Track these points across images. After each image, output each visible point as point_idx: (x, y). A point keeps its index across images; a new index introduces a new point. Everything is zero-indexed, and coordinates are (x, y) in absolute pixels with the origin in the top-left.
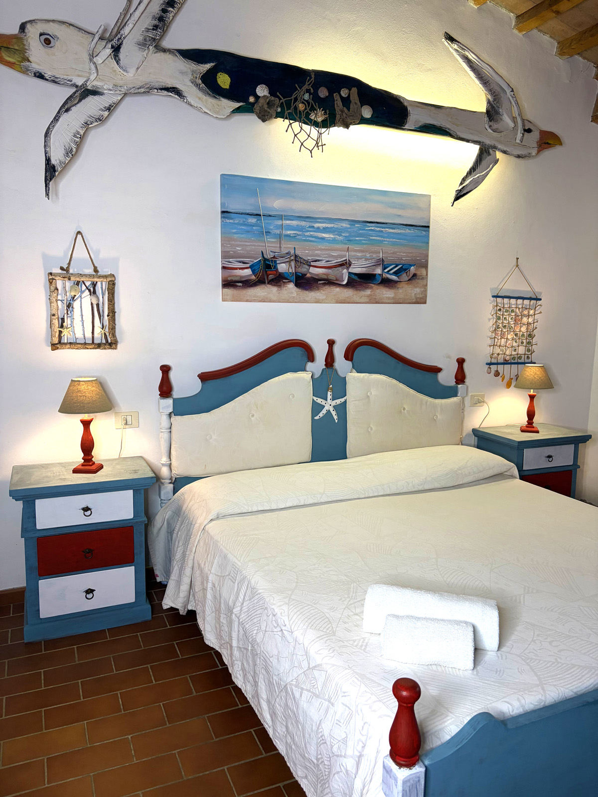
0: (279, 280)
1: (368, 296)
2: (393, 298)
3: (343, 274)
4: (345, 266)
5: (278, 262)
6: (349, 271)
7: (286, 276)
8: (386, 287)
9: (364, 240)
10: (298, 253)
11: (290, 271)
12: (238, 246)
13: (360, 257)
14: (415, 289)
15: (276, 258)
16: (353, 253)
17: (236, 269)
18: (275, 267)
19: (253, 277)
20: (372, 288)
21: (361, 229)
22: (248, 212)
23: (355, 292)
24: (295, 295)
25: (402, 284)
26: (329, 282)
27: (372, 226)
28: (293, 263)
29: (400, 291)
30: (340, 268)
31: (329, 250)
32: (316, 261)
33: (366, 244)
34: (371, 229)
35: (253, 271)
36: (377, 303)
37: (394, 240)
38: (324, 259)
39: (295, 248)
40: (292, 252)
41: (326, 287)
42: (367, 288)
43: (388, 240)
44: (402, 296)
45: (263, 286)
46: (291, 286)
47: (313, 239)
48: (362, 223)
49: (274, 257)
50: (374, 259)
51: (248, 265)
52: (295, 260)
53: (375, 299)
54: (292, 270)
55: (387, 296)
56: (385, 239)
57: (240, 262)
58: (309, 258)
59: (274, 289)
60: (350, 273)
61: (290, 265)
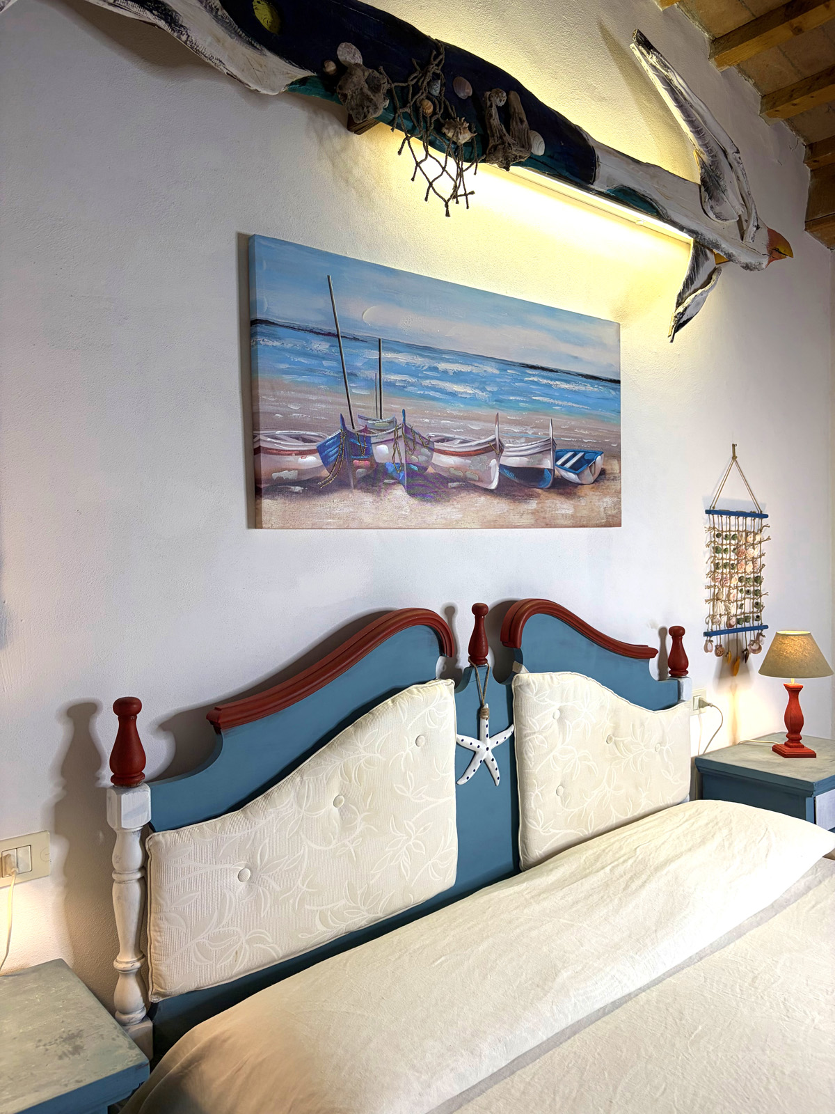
0: (376, 479)
1: (534, 513)
2: (573, 516)
3: (490, 468)
4: (493, 453)
5: (373, 440)
6: (502, 462)
7: (389, 470)
8: (561, 494)
9: (523, 401)
11: (397, 460)
13: (517, 435)
14: (605, 500)
15: (370, 432)
16: (506, 427)
17: (289, 453)
18: (369, 452)
19: (325, 473)
20: (538, 496)
21: (516, 380)
22: (311, 326)
23: (513, 506)
24: (406, 511)
25: (585, 490)
26: (469, 485)
27: (534, 375)
28: (401, 444)
29: (583, 502)
30: (484, 457)
31: (465, 418)
32: (443, 440)
33: (524, 409)
34: (533, 381)
35: (325, 459)
36: (548, 526)
37: (570, 404)
38: (457, 436)
39: (404, 411)
40: (400, 421)
41: (462, 495)
42: (530, 496)
43: (560, 403)
44: (585, 513)
45: (345, 493)
46: (399, 492)
47: (437, 395)
48: (519, 368)
49: (366, 430)
50: (539, 438)
51: (313, 446)
52: (406, 438)
53: (544, 518)
54: (401, 458)
55: (563, 512)
56: (557, 402)
57: (297, 438)
58: (431, 434)
59: (368, 499)
60: (502, 467)
61: (396, 448)
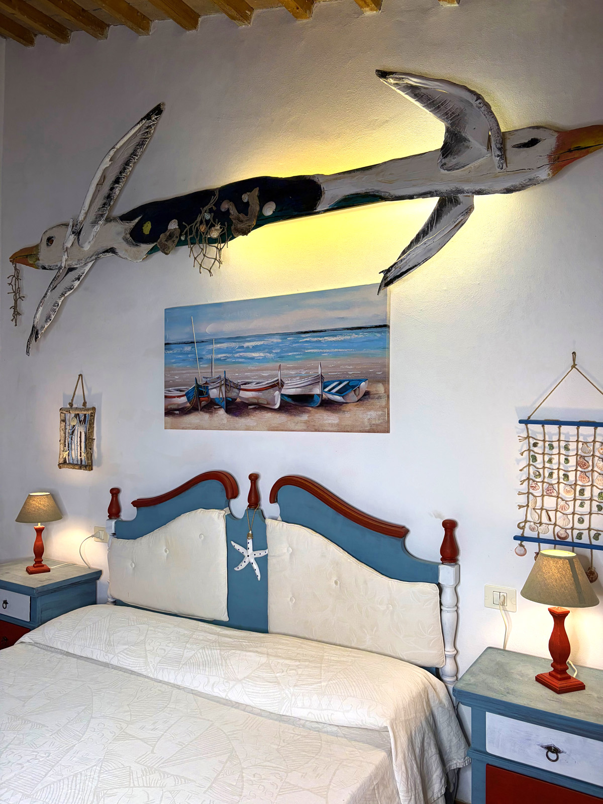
0: (210, 406)
1: (306, 422)
2: (338, 424)
3: (274, 397)
4: (277, 388)
5: (210, 388)
6: (283, 392)
7: (217, 401)
8: (328, 410)
10: (228, 376)
11: (221, 396)
12: (176, 375)
13: (293, 375)
14: (369, 413)
15: (208, 384)
16: (285, 372)
17: (174, 397)
18: (207, 393)
19: (188, 405)
20: (309, 412)
22: (184, 341)
23: (290, 418)
24: (225, 421)
25: (349, 407)
26: (260, 407)
28: (223, 388)
29: (347, 415)
30: (271, 390)
32: (245, 384)
35: (188, 399)
36: (316, 430)
38: (254, 381)
39: (225, 372)
40: (223, 376)
41: (257, 412)
42: (304, 412)
44: (349, 422)
45: (197, 413)
46: (222, 412)
49: (206, 383)
50: (311, 376)
51: (184, 393)
52: (226, 384)
53: (314, 426)
54: (223, 395)
55: (330, 422)
57: (177, 390)
58: (239, 381)
59: (206, 416)
60: (282, 395)
61: (221, 390)
